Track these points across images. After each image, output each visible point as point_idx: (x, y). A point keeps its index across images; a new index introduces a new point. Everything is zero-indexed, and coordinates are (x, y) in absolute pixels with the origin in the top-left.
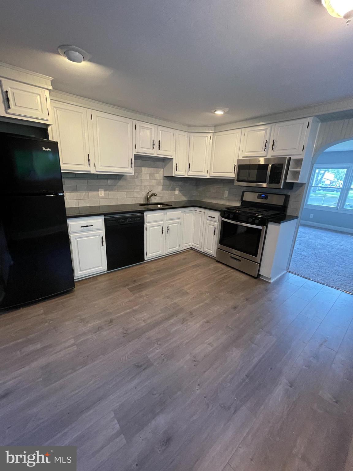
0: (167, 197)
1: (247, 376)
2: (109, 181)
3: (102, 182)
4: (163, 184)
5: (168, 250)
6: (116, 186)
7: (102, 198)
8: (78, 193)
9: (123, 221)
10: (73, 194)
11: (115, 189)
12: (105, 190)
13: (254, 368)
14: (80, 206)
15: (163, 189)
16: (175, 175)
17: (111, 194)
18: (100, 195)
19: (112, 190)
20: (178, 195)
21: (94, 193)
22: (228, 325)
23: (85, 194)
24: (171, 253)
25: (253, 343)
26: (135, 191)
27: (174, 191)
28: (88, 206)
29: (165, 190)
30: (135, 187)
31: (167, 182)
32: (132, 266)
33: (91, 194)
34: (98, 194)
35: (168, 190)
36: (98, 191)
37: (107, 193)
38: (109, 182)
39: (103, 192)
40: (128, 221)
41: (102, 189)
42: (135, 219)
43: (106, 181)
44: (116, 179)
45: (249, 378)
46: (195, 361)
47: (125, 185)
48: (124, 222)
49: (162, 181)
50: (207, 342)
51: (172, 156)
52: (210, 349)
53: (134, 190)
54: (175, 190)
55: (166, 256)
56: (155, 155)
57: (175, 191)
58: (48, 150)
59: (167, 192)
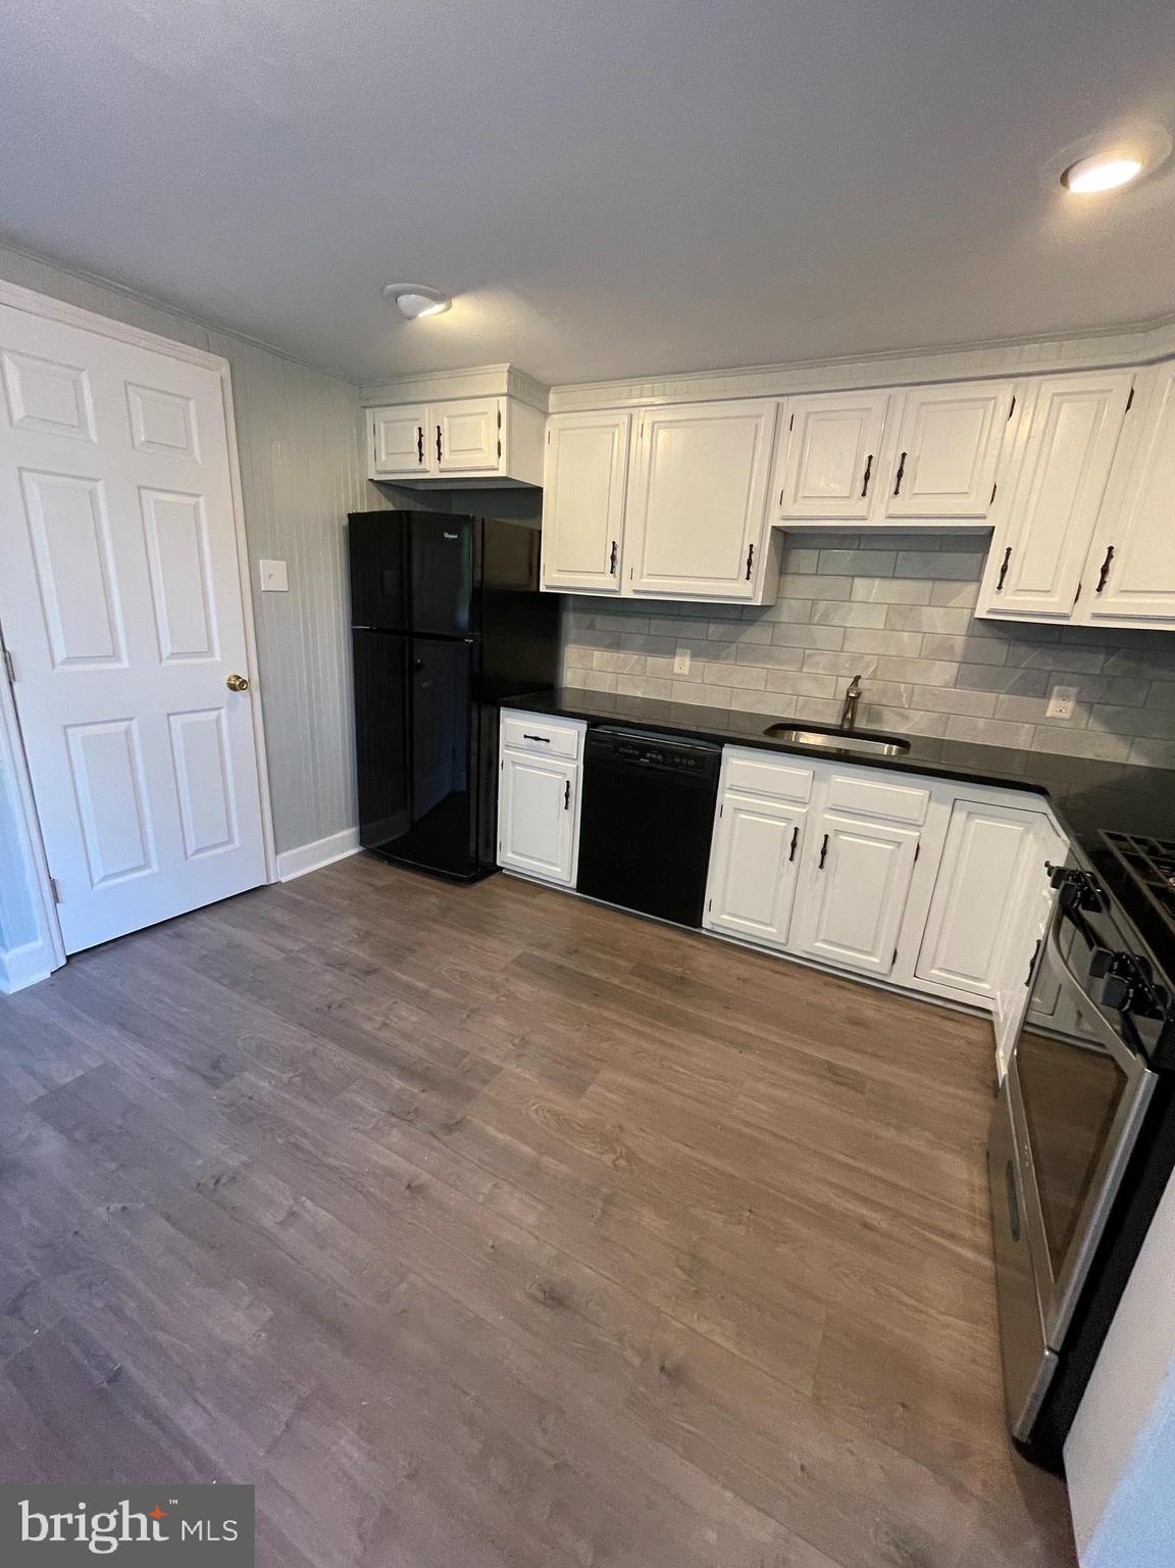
0: (981, 723)
1: (116, 1377)
2: (712, 628)
3: (695, 629)
4: (964, 656)
5: (818, 944)
6: (735, 645)
7: (679, 678)
8: (622, 655)
9: (634, 755)
10: (607, 655)
11: (727, 657)
12: (694, 656)
13: (150, 1412)
14: (620, 692)
15: (958, 682)
16: (989, 612)
17: (713, 670)
18: (676, 670)
19: (716, 657)
20: (1065, 724)
21: (661, 661)
22: (411, 1277)
23: (637, 661)
24: (841, 966)
25: (302, 1408)
26: (805, 670)
27: (1043, 701)
28: (640, 695)
29: (975, 685)
30: (810, 656)
31: (999, 650)
32: (647, 919)
33: (655, 662)
34: (673, 664)
35: (990, 685)
36: (673, 654)
37: (700, 663)
38: (714, 630)
39: (687, 661)
40: (650, 759)
41: (685, 650)
42: (677, 760)
43: (701, 626)
44: (738, 621)
45: (105, 1385)
46: (217, 1182)
47: (769, 642)
48: (638, 757)
49: (959, 642)
50: (302, 1205)
51: (983, 517)
52: (268, 1220)
53: (802, 668)
54: (1045, 695)
55: (812, 969)
56: (877, 520)
57: (1050, 699)
58: (452, 537)
59: (990, 697)
